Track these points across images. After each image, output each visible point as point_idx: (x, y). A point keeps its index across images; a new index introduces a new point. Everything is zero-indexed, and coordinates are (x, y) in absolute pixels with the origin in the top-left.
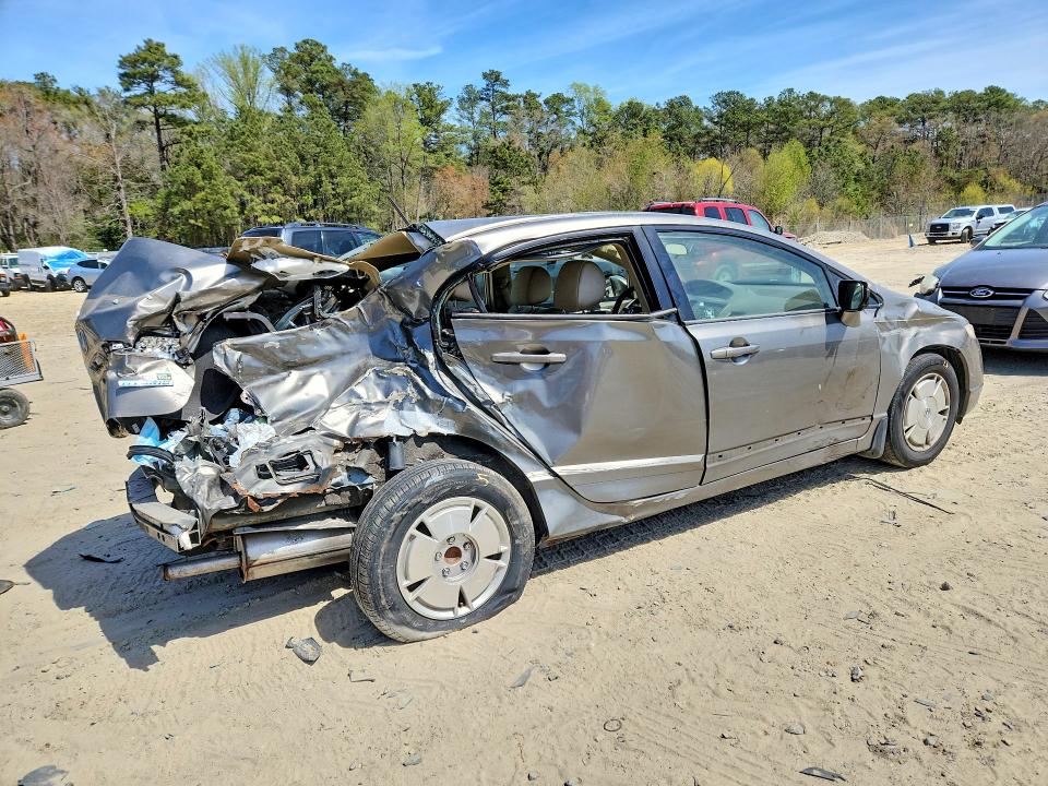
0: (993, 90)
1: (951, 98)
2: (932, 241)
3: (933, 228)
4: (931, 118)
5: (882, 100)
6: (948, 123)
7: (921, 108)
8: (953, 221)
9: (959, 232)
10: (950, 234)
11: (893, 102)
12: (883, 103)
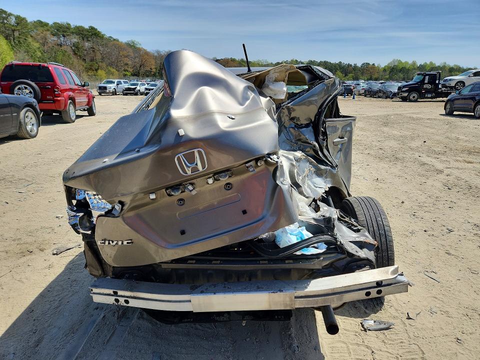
0: (92, 28)
1: (74, 28)
2: (100, 94)
3: (100, 88)
4: (68, 35)
5: (40, 22)
6: (75, 39)
7: (61, 30)
8: (108, 86)
9: (111, 90)
10: (108, 91)
11: (47, 25)
12: (41, 24)
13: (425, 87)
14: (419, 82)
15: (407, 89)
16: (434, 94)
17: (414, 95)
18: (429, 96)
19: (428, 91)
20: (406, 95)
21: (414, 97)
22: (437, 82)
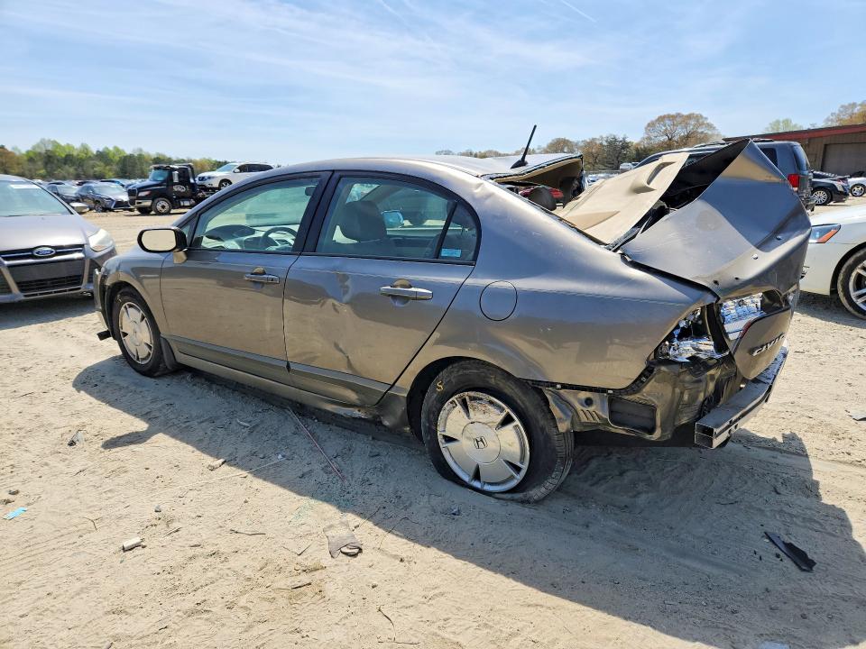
13: (176, 190)
14: (163, 181)
15: (147, 193)
16: (193, 202)
17: (162, 204)
18: (187, 203)
19: (182, 197)
20: (148, 203)
21: (163, 207)
22: (192, 181)
